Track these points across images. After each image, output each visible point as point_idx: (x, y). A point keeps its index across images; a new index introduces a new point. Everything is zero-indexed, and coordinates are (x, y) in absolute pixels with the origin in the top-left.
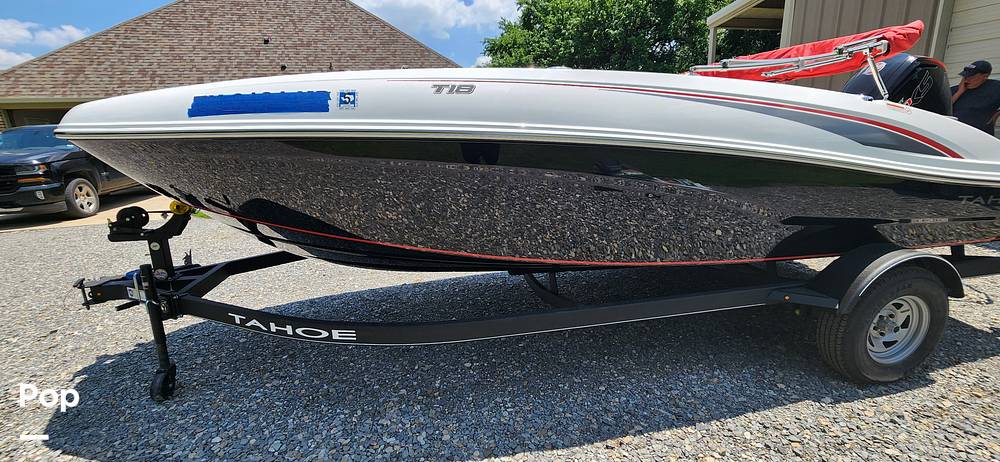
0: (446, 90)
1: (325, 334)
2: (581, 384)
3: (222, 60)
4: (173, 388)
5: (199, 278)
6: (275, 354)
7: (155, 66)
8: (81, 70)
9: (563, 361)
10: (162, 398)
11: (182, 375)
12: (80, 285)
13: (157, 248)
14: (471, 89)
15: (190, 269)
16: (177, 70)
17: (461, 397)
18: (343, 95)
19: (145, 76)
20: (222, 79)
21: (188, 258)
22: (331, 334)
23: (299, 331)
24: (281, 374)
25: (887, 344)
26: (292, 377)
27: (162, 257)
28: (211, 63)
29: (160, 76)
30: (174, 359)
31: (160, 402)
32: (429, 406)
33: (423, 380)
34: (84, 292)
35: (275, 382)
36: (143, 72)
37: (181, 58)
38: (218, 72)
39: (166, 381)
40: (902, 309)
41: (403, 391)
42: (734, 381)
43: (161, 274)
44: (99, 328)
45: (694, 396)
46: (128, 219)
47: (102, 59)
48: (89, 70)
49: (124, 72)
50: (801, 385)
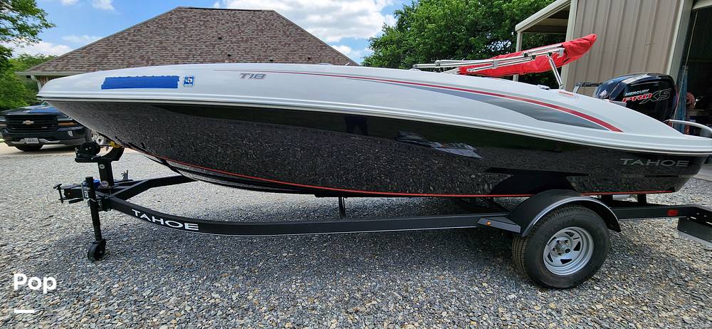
0: (248, 77)
1: (181, 225)
2: (351, 273)
3: (190, 51)
4: (103, 254)
5: (127, 188)
6: (171, 239)
7: (150, 53)
8: (105, 56)
9: (348, 257)
10: (94, 259)
11: (109, 246)
12: (59, 187)
13: (104, 168)
14: (263, 76)
15: (126, 182)
16: (163, 56)
17: (271, 274)
18: (187, 78)
19: (143, 60)
20: (190, 63)
21: (126, 175)
22: (184, 225)
23: (167, 222)
24: (169, 251)
25: (564, 261)
26: (175, 253)
27: (107, 173)
28: (184, 52)
29: (153, 60)
30: (104, 236)
31: (93, 262)
32: (248, 278)
33: (253, 261)
34: (60, 192)
35: (163, 256)
36: (142, 57)
37: (166, 49)
38: (187, 58)
39: (97, 249)
40: (574, 237)
41: (237, 268)
42: (455, 279)
43: (105, 184)
44: (77, 216)
45: (422, 286)
46: (87, 149)
47: (119, 49)
48: (110, 56)
49: (131, 57)
50: (499, 286)
